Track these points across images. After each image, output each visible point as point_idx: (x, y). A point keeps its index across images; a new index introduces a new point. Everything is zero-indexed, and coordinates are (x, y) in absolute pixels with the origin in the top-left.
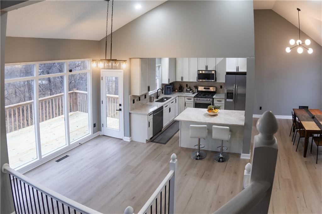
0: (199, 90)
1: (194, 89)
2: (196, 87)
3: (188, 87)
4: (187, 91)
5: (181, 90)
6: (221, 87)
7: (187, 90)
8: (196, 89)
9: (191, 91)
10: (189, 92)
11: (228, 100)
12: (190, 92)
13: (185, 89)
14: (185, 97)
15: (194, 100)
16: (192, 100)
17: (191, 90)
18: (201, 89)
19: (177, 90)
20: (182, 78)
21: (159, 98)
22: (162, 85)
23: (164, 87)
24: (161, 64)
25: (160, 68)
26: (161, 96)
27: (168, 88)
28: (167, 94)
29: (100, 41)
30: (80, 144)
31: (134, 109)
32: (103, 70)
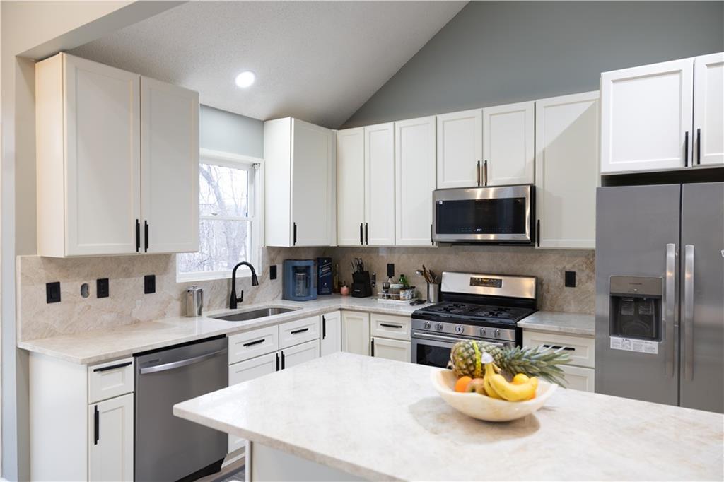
0: (443, 289)
1: (421, 285)
2: (434, 278)
3: (397, 275)
4: (388, 294)
5: (363, 286)
6: (570, 279)
7: (387, 288)
8: (431, 287)
9: (408, 293)
10: (398, 298)
11: (618, 343)
12: (402, 294)
13: (379, 286)
14: (369, 313)
15: (414, 329)
16: (406, 332)
17: (406, 287)
18: (455, 283)
19: (344, 289)
20: (364, 232)
21: (241, 308)
22: (269, 253)
23: (278, 263)
24: (263, 158)
25: (257, 173)
26: (259, 302)
27: (296, 269)
28: (291, 296)
31: (53, 334)
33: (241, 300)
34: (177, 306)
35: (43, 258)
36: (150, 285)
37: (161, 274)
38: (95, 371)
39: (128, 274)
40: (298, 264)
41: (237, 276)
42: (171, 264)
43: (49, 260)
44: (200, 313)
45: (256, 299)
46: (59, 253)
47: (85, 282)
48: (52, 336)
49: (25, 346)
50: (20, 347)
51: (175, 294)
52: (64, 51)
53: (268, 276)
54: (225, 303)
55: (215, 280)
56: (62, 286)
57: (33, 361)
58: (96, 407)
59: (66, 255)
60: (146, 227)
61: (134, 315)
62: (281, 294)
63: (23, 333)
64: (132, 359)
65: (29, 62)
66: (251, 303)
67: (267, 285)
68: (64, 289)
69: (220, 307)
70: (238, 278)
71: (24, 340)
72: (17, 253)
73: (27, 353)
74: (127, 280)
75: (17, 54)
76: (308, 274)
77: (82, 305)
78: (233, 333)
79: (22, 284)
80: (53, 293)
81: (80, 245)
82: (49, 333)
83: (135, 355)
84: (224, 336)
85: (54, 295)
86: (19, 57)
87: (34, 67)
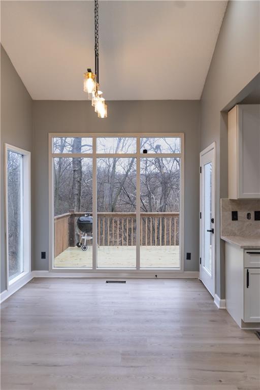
29: (200, 100)
30: (156, 276)
31: (235, 235)
32: (201, 153)
35: (230, 200)
38: (247, 253)
43: (233, 201)
46: (235, 198)
47: (249, 212)
48: (234, 236)
50: (222, 238)
52: (238, 104)
56: (238, 213)
57: (227, 246)
58: (248, 270)
59: (238, 198)
63: (222, 232)
65: (225, 112)
68: (239, 214)
71: (223, 236)
72: (221, 198)
73: (225, 241)
75: (221, 109)
77: (248, 223)
79: (222, 211)
80: (235, 216)
81: (244, 193)
82: (233, 234)
85: (235, 217)
86: (221, 112)
87: (227, 114)
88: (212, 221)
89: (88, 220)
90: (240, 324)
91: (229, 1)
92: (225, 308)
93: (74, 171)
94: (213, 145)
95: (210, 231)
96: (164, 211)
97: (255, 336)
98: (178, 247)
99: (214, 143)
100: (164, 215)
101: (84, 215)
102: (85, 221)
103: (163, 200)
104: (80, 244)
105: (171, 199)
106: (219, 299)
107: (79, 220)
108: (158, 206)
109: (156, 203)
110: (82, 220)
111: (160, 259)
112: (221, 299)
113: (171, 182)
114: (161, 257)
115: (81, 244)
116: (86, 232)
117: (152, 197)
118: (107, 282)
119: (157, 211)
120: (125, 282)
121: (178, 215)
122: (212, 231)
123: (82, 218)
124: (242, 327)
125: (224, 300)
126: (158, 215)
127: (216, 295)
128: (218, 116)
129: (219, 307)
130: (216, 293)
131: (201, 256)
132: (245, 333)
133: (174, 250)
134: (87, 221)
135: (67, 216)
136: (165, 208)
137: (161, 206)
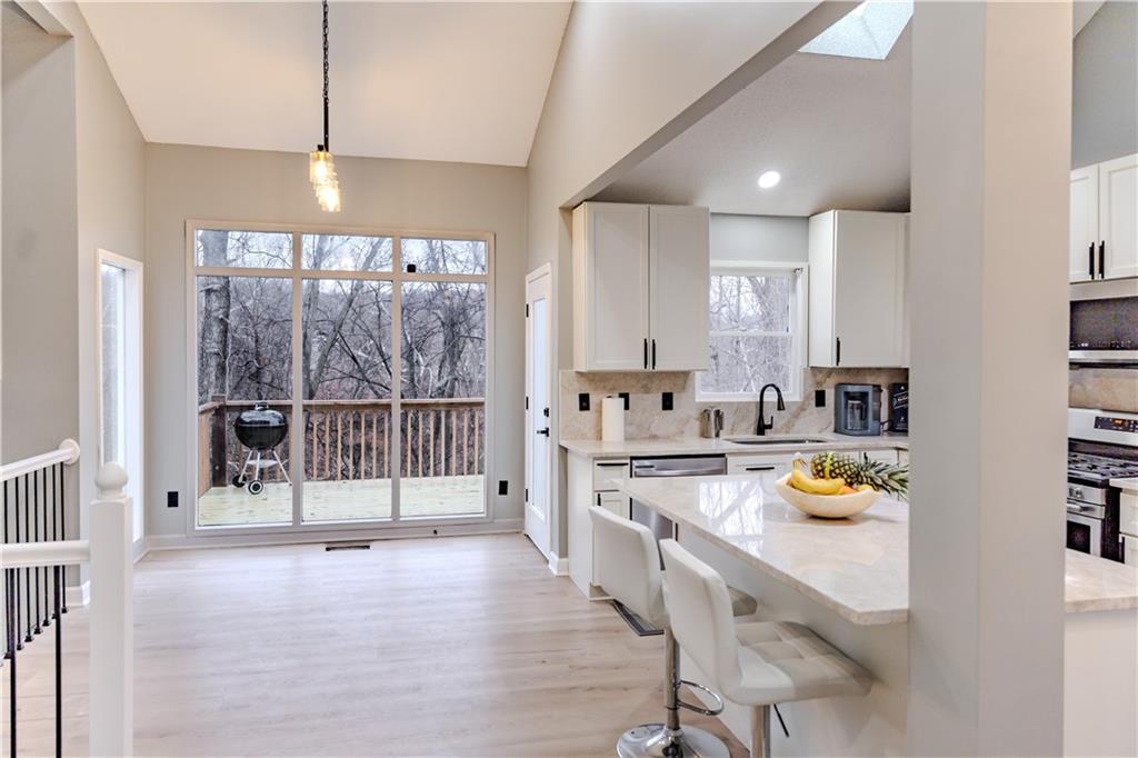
21: (769, 435)
22: (815, 375)
23: (828, 387)
24: (807, 261)
25: (799, 281)
26: (799, 432)
27: (849, 396)
28: (843, 429)
29: (527, 168)
30: (435, 530)
31: (583, 437)
32: (529, 277)
33: (770, 427)
34: (696, 426)
35: (576, 372)
36: (668, 402)
37: (679, 392)
38: (598, 465)
39: (647, 390)
40: (850, 389)
41: (765, 399)
42: (688, 383)
43: (581, 374)
44: (717, 435)
45: (795, 428)
48: (583, 439)
49: (564, 443)
50: (560, 444)
51: (695, 413)
52: (586, 200)
53: (813, 402)
54: (752, 429)
55: (741, 403)
56: (591, 397)
57: (570, 457)
58: (599, 495)
59: (588, 369)
60: (654, 345)
61: (652, 429)
62: (832, 426)
63: (562, 433)
64: (628, 461)
65: (568, 210)
66: (787, 432)
67: (812, 413)
68: (593, 400)
69: (746, 431)
70: (768, 402)
71: (563, 439)
72: (559, 368)
73: (566, 450)
74: (646, 396)
75: (560, 205)
76: (866, 403)
78: (732, 454)
79: (562, 393)
80: (584, 401)
81: (598, 361)
82: (580, 436)
83: (632, 458)
84: (723, 455)
85: (584, 404)
86: (561, 208)
87: (572, 214)
88: (546, 412)
89: (262, 419)
90: (586, 591)
91: (574, 3)
92: (566, 574)
93: (209, 292)
94: (547, 267)
95: (543, 432)
96: (451, 396)
97: (612, 608)
98: (481, 476)
99: (548, 264)
100: (451, 404)
101: (251, 408)
102: (256, 422)
103: (447, 368)
104: (240, 480)
105: (466, 364)
106: (556, 558)
107: (240, 420)
108: (434, 382)
109: (427, 376)
110: (247, 420)
111: (441, 503)
112: (560, 557)
113: (467, 319)
114: (445, 498)
115: (245, 479)
116: (260, 449)
117: (415, 357)
118: (328, 549)
119: (431, 397)
120: (368, 547)
121: (482, 404)
122: (546, 432)
123: (246, 416)
124: (591, 596)
125: (565, 560)
126: (437, 404)
127: (552, 553)
128: (556, 215)
129: (555, 572)
130: (552, 550)
131: (529, 485)
132: (596, 606)
133: (474, 484)
134: (261, 422)
135: (210, 410)
136: (453, 388)
137: (443, 382)
